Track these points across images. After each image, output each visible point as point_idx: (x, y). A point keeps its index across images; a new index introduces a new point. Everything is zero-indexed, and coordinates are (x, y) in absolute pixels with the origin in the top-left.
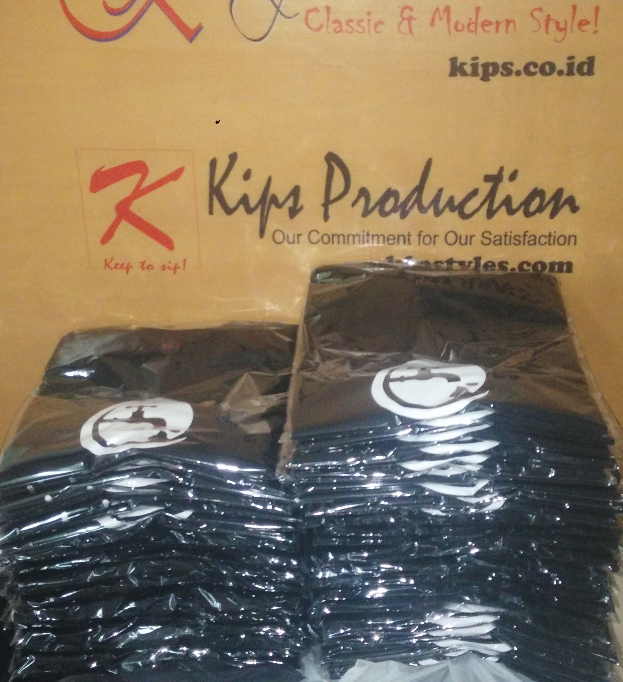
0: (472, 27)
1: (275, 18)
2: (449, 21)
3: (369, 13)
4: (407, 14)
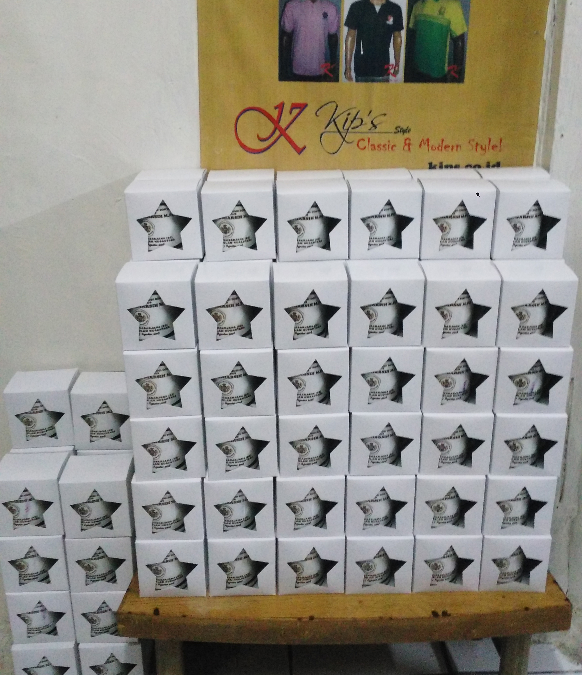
0: (440, 148)
1: (343, 143)
2: (428, 145)
3: (389, 141)
4: (407, 142)
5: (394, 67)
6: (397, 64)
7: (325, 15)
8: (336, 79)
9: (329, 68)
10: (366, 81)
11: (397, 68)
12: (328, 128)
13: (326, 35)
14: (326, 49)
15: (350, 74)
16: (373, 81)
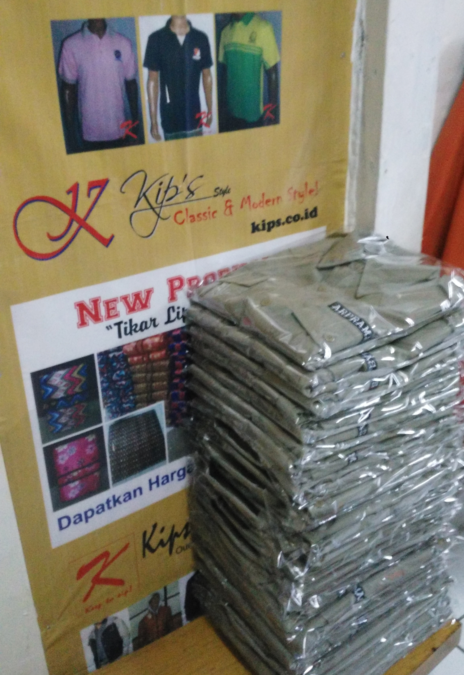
5: (206, 115)
6: (210, 112)
7: (118, 54)
8: (141, 141)
9: (131, 127)
10: (177, 137)
11: (209, 116)
12: (138, 206)
13: (123, 82)
14: (124, 102)
15: (157, 132)
16: (185, 136)
